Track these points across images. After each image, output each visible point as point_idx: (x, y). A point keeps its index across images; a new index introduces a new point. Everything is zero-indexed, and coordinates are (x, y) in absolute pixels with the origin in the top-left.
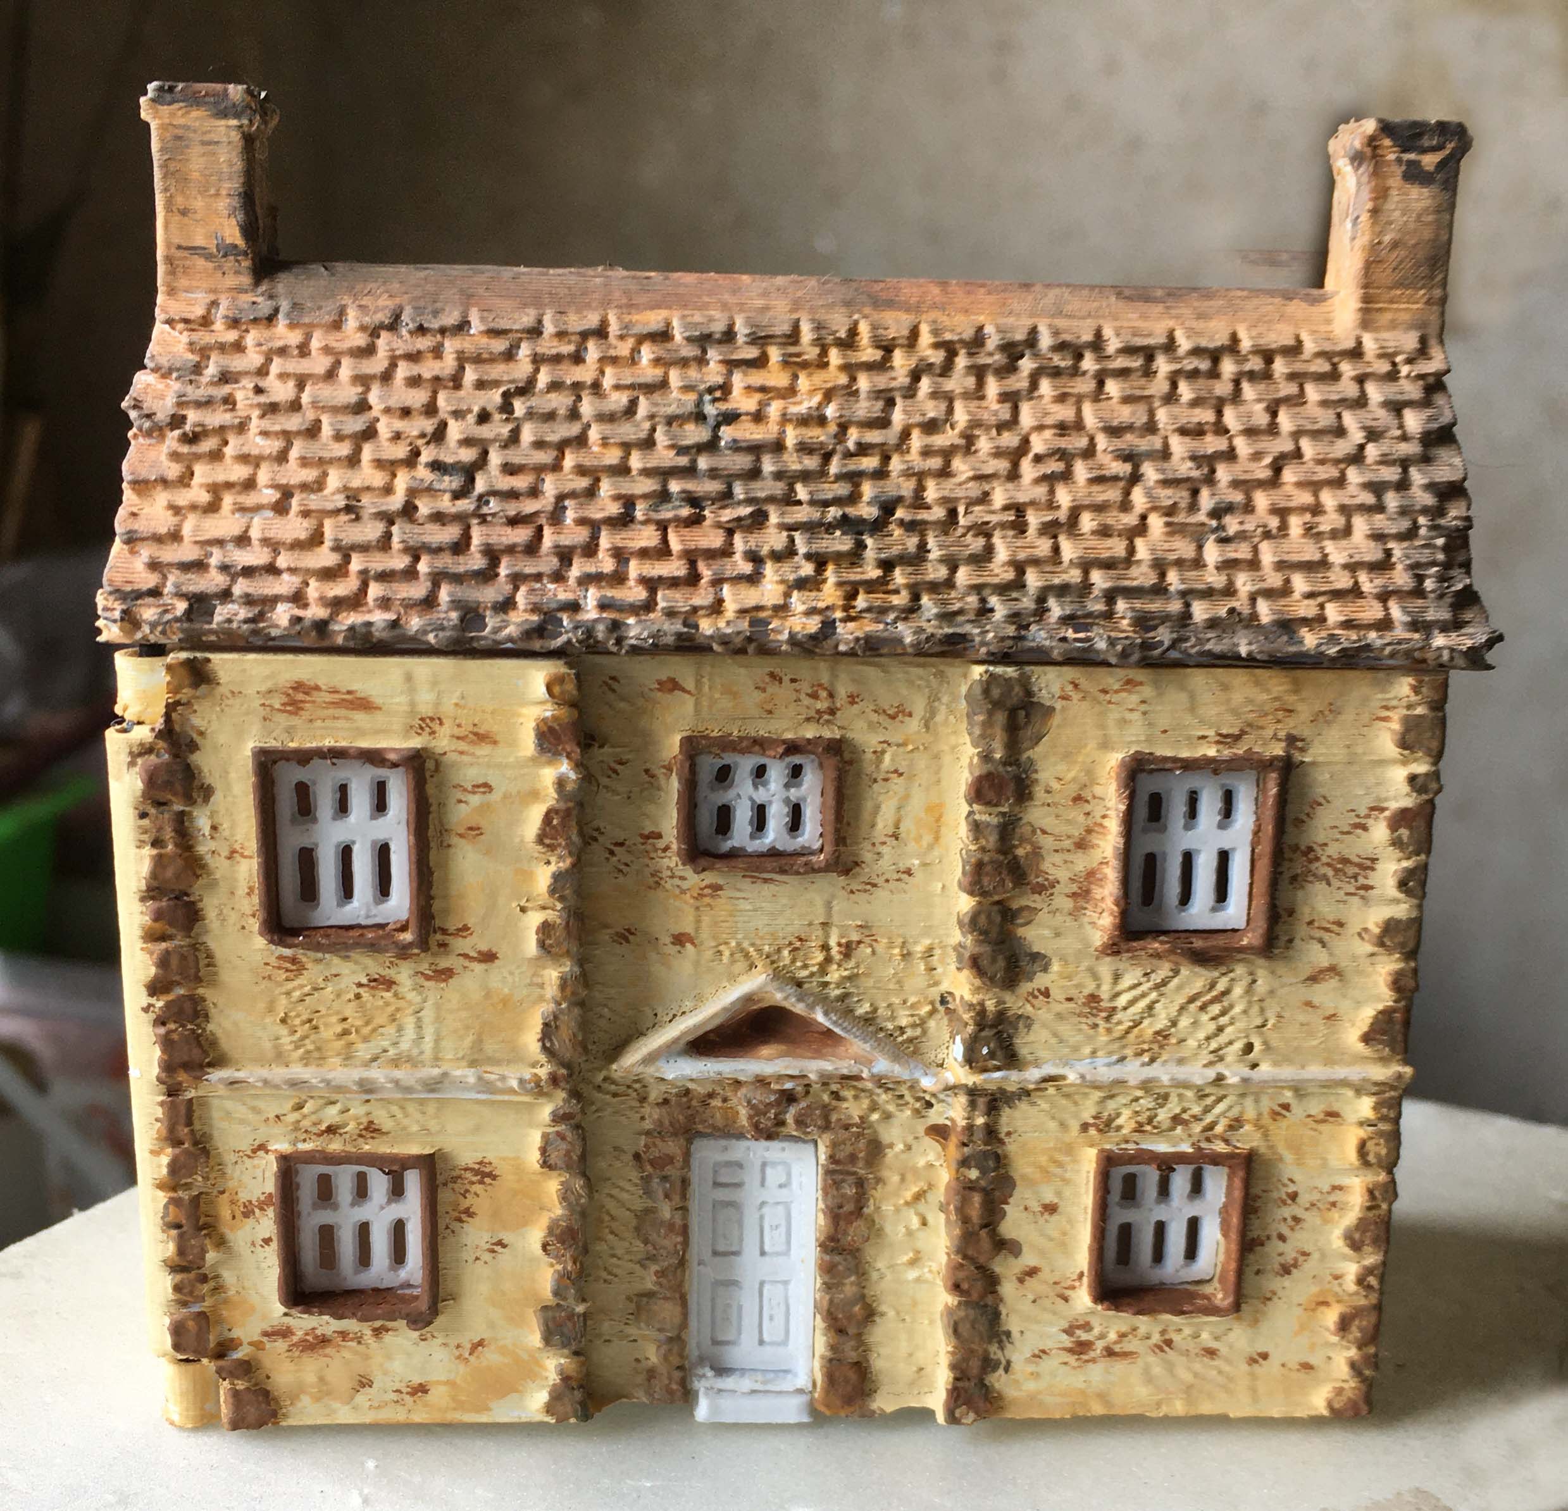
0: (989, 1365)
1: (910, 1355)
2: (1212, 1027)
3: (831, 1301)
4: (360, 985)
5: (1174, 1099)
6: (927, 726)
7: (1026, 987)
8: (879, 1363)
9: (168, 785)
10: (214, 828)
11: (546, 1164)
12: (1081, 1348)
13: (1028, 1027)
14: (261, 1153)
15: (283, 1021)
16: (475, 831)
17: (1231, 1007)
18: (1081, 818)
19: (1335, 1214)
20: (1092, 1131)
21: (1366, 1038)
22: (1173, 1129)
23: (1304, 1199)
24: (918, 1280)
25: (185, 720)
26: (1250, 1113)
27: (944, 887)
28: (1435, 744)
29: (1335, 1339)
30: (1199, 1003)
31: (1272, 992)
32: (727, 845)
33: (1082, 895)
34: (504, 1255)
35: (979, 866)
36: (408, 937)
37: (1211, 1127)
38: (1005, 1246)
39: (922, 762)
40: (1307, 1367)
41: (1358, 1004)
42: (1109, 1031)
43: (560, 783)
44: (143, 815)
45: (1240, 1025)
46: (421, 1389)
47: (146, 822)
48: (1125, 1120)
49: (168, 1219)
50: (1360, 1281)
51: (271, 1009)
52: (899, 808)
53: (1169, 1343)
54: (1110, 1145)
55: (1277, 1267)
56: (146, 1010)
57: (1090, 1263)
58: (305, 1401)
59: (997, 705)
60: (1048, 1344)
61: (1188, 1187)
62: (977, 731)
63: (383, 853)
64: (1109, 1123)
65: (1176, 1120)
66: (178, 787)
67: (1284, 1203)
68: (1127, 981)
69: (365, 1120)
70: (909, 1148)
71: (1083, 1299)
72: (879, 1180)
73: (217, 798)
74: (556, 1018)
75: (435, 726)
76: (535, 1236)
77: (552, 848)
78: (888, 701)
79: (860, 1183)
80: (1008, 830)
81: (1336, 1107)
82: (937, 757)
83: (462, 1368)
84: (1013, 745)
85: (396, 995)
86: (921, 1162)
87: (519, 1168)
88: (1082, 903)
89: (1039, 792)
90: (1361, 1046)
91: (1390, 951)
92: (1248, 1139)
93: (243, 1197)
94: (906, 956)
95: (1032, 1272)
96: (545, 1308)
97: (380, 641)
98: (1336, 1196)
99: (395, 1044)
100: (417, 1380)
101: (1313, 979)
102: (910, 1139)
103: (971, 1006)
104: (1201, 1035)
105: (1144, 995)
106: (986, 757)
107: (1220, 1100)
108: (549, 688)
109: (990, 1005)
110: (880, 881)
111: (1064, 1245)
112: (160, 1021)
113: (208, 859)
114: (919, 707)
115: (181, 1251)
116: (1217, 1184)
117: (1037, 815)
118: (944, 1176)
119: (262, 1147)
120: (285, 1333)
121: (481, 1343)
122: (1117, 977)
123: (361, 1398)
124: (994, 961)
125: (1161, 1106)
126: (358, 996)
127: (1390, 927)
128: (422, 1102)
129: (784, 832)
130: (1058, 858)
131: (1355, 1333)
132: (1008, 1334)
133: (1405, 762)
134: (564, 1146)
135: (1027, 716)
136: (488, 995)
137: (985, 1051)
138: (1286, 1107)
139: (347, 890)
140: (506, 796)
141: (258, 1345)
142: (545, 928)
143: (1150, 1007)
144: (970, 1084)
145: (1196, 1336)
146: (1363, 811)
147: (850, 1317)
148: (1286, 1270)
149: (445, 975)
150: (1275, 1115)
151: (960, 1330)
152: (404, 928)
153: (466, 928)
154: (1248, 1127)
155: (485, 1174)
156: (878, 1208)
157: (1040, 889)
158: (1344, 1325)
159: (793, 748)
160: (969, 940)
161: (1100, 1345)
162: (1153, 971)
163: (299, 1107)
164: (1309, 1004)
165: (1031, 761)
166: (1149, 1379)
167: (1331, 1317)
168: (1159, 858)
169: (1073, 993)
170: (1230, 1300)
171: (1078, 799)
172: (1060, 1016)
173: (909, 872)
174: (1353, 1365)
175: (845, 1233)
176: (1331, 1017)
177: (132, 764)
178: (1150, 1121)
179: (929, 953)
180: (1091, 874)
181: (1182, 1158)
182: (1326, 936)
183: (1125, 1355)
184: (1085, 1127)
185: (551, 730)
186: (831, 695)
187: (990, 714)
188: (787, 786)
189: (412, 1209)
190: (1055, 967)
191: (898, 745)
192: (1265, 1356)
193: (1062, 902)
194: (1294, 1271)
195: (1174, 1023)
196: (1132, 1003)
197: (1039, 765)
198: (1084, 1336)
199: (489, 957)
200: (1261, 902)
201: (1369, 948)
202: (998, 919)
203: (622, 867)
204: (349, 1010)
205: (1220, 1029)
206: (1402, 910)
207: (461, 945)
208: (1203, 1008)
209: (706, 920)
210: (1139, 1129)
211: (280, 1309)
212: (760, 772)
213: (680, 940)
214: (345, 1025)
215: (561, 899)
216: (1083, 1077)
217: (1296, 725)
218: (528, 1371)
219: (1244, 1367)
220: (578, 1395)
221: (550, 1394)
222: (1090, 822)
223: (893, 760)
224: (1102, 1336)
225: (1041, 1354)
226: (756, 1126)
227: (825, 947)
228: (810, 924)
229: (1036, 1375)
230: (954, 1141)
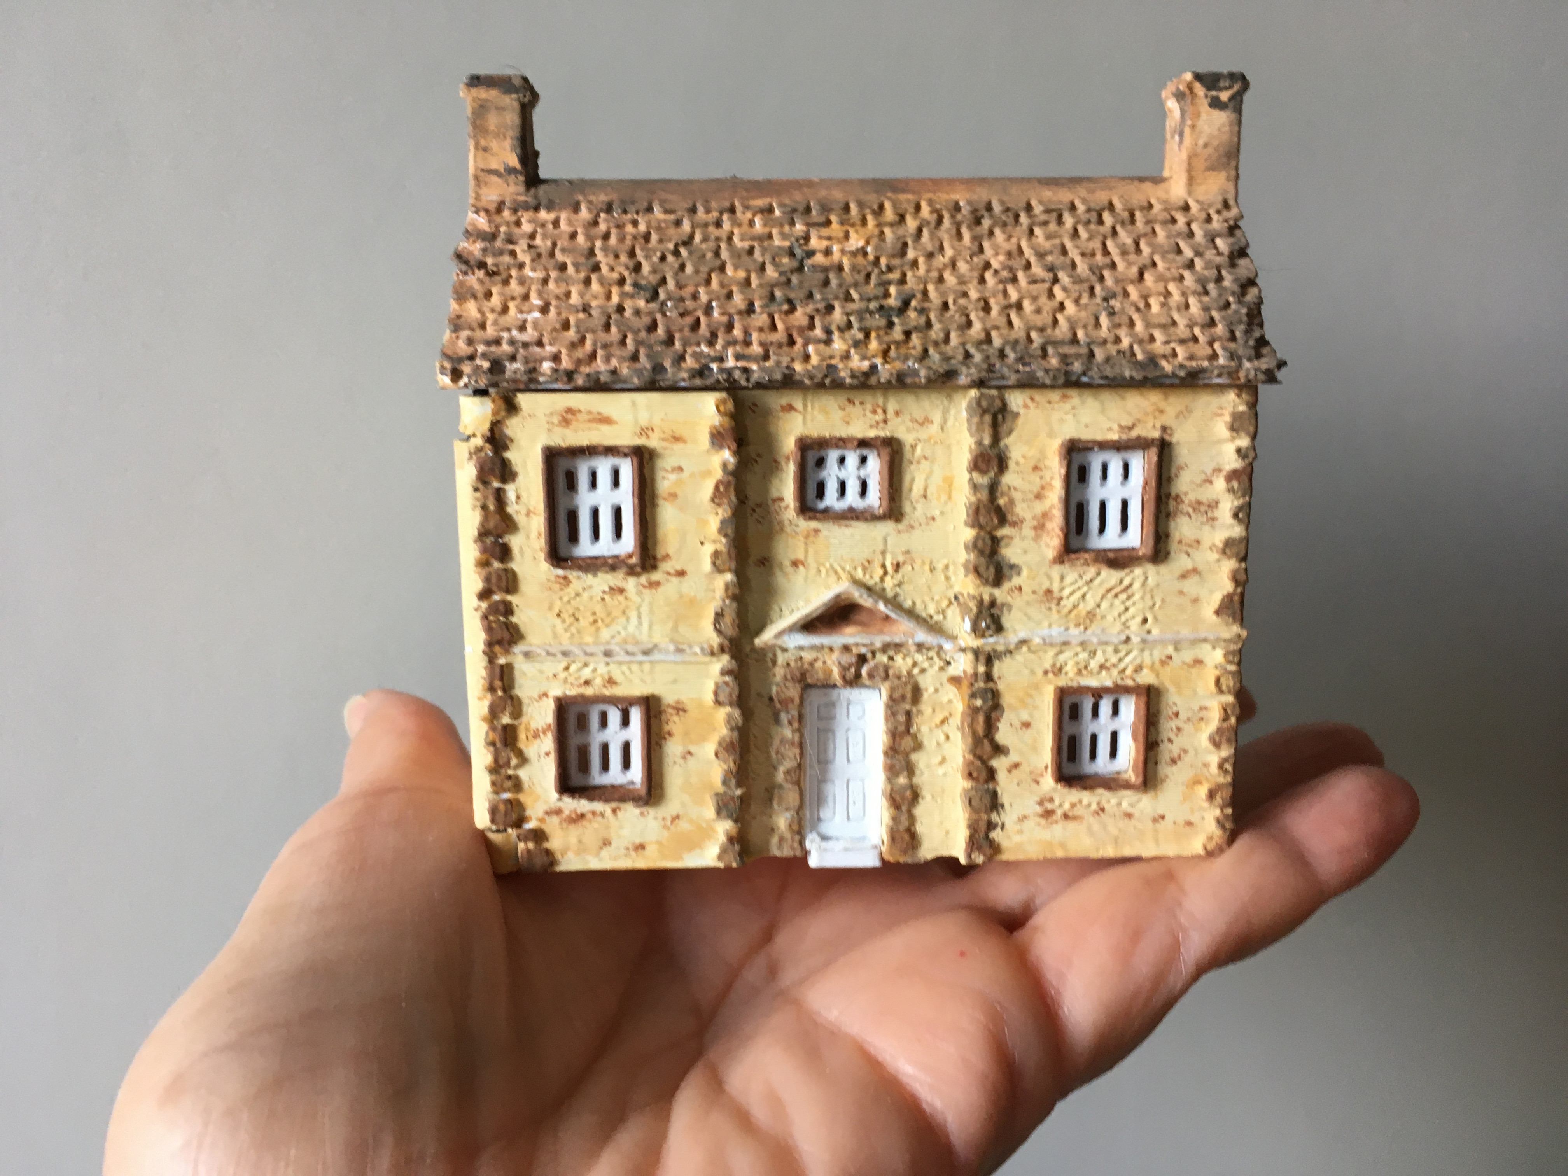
0: (991, 826)
1: (941, 823)
2: (1122, 608)
3: (892, 790)
4: (604, 592)
5: (1099, 653)
6: (942, 428)
7: (1007, 585)
8: (921, 828)
9: (492, 471)
10: (518, 497)
11: (718, 702)
12: (1048, 814)
13: (1010, 611)
14: (545, 698)
15: (559, 615)
16: (674, 496)
17: (1133, 595)
18: (1038, 480)
19: (1203, 724)
20: (1051, 675)
21: (1218, 612)
22: (1099, 673)
23: (1183, 716)
24: (945, 775)
25: (502, 432)
26: (1147, 661)
27: (955, 527)
28: (1252, 429)
29: (1206, 805)
30: (1113, 592)
31: (1158, 585)
32: (822, 505)
33: (1040, 527)
34: (691, 760)
35: (977, 511)
36: (634, 560)
37: (1123, 671)
38: (999, 750)
39: (939, 451)
40: (1189, 824)
41: (1211, 592)
42: (1059, 612)
43: (724, 465)
44: (476, 490)
45: (1140, 606)
46: (641, 847)
47: (478, 495)
48: (1070, 669)
49: (488, 741)
50: (1221, 766)
51: (550, 608)
52: (926, 480)
53: (1103, 810)
54: (1062, 682)
55: (1168, 760)
56: (476, 610)
57: (1052, 760)
58: (570, 855)
59: (985, 412)
60: (1027, 812)
61: (1110, 711)
62: (974, 428)
63: (617, 513)
64: (1060, 670)
65: (1102, 667)
66: (497, 472)
67: (1171, 718)
68: (1069, 579)
69: (607, 677)
70: (937, 690)
71: (1048, 782)
72: (920, 712)
73: (520, 479)
74: (722, 610)
75: (650, 433)
76: (710, 748)
77: (719, 505)
78: (919, 415)
79: (908, 714)
80: (993, 488)
81: (1200, 657)
82: (949, 447)
83: (666, 833)
84: (996, 438)
85: (626, 598)
86: (945, 700)
87: (700, 705)
88: (1039, 532)
89: (1012, 464)
90: (1215, 617)
91: (1230, 558)
92: (1146, 678)
93: (533, 726)
94: (932, 570)
95: (1016, 766)
96: (717, 794)
97: (605, 383)
98: (1203, 714)
99: (625, 628)
100: (638, 841)
101: (1184, 576)
102: (938, 685)
103: (974, 597)
104: (1116, 614)
105: (1079, 588)
106: (979, 443)
107: (1127, 654)
108: (718, 407)
109: (986, 598)
110: (916, 525)
111: (1035, 749)
112: (485, 617)
113: (515, 516)
114: (937, 417)
115: (496, 760)
116: (1129, 708)
117: (1009, 479)
118: (959, 707)
119: (546, 695)
120: (558, 812)
121: (678, 817)
122: (1062, 578)
123: (605, 853)
124: (988, 568)
125: (1093, 658)
126: (603, 599)
127: (1229, 543)
128: (641, 663)
129: (858, 497)
130: (1024, 505)
131: (1218, 800)
132: (1003, 806)
133: (1233, 439)
134: (727, 690)
135: (1004, 417)
136: (681, 596)
137: (984, 625)
138: (1170, 657)
139: (596, 535)
140: (692, 475)
141: (541, 820)
142: (716, 554)
143: (1084, 596)
144: (975, 646)
145: (1119, 804)
146: (1209, 471)
147: (903, 798)
148: (1174, 761)
149: (656, 584)
150: (1163, 663)
151: (973, 803)
152: (630, 556)
153: (668, 556)
154: (1145, 671)
155: (680, 709)
156: (919, 730)
157: (1014, 524)
158: (1211, 795)
159: (863, 443)
160: (972, 556)
161: (1059, 812)
162: (1084, 573)
163: (567, 668)
164: (1181, 593)
165: (1006, 446)
166: (1090, 832)
167: (1203, 791)
168: (1085, 503)
169: (1036, 588)
170: (1140, 780)
171: (1036, 468)
172: (1028, 603)
173: (933, 519)
174: (1218, 821)
175: (900, 744)
176: (1196, 600)
177: (471, 458)
178: (1086, 667)
179: (947, 567)
180: (1045, 515)
181: (1107, 690)
182: (1190, 550)
183: (1075, 818)
184: (1046, 673)
185: (719, 433)
186: (885, 412)
187: (982, 416)
188: (859, 469)
189: (635, 732)
190: (1025, 572)
191: (925, 441)
192: (1163, 817)
193: (1027, 531)
194: (1178, 762)
195: (1099, 606)
196: (1072, 594)
197: (1012, 448)
198: (1049, 806)
199: (681, 574)
200: (1150, 529)
201: (1215, 556)
202: (989, 542)
203: (760, 519)
204: (598, 608)
205: (1127, 609)
206: (1237, 531)
207: (665, 566)
208: (1116, 596)
209: (811, 551)
210: (1079, 672)
211: (555, 795)
212: (842, 460)
213: (795, 564)
214: (595, 617)
215: (726, 536)
216: (1044, 640)
217: (1168, 419)
218: (706, 833)
219: (1150, 824)
220: (737, 848)
221: (720, 848)
222: (1043, 482)
223: (922, 450)
224: (1061, 806)
225: (1024, 818)
226: (844, 678)
227: (884, 566)
228: (874, 552)
229: (1020, 832)
230: (965, 684)
